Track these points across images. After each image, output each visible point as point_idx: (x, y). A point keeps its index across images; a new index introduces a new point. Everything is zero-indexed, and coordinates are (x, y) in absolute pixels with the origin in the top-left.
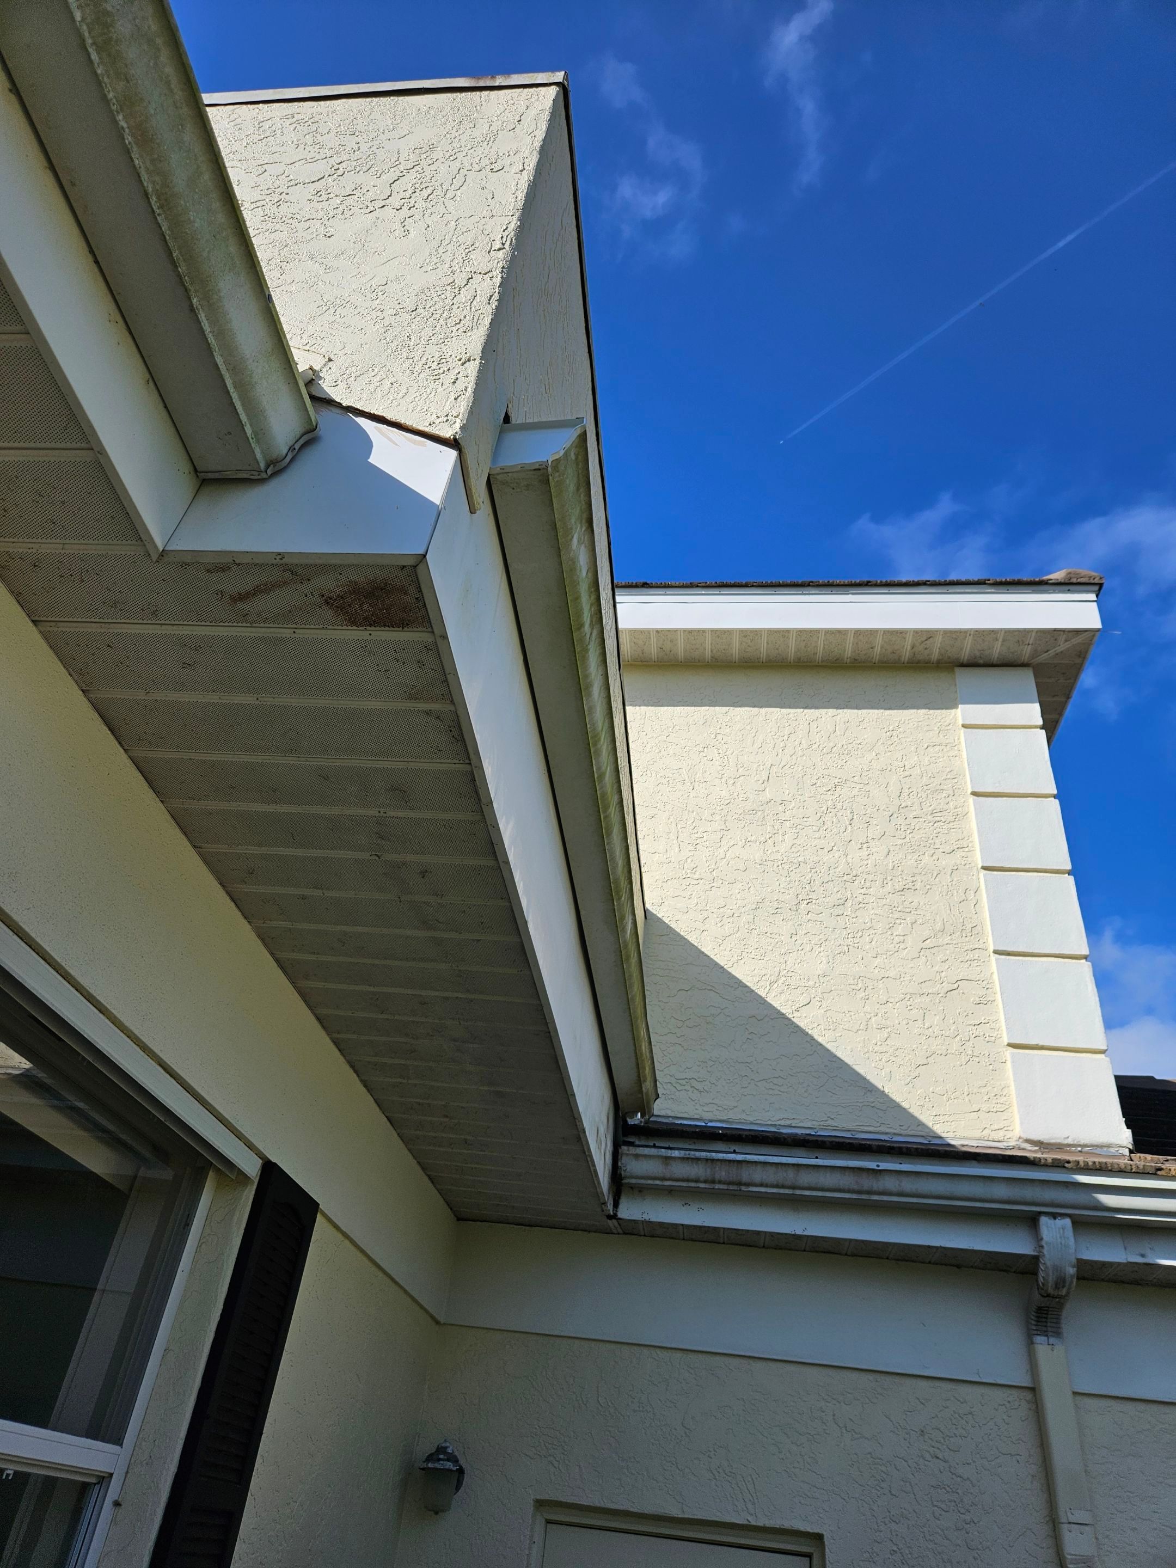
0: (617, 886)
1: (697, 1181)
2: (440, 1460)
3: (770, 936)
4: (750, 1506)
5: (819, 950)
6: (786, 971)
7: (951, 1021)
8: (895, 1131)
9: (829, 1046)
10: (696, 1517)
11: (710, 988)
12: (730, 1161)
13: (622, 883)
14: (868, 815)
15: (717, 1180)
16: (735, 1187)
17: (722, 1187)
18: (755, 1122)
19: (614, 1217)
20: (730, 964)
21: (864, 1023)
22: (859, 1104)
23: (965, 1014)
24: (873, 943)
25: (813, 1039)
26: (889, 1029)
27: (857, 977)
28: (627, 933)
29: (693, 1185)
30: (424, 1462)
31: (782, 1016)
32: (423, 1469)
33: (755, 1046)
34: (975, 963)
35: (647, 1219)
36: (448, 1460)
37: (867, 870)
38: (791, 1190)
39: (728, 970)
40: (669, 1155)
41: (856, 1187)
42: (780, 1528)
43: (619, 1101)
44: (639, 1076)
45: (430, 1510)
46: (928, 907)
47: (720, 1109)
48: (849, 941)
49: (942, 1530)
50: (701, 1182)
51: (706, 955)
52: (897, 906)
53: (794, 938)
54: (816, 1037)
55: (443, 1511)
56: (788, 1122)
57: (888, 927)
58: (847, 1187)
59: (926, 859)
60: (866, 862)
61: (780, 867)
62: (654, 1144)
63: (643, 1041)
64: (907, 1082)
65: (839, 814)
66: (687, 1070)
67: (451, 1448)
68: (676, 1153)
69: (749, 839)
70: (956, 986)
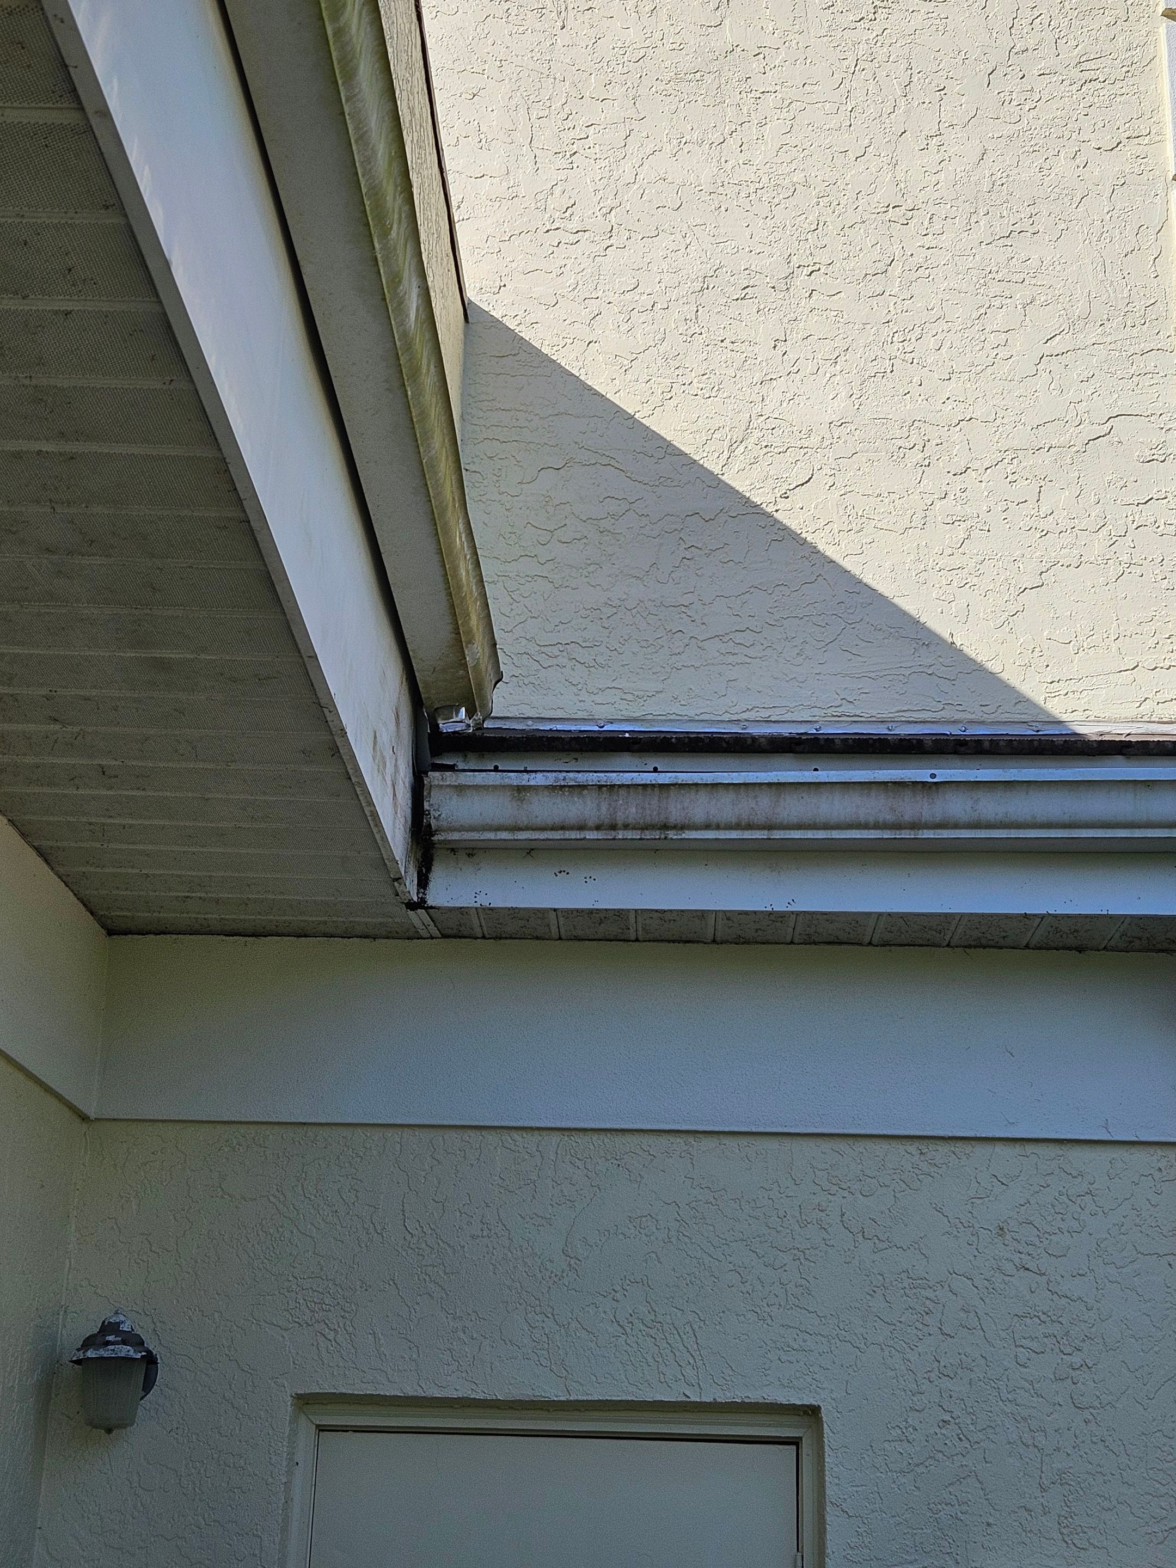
0: (379, 205)
1: (581, 828)
2: (108, 1343)
3: (731, 346)
4: (689, 1371)
5: (832, 369)
6: (762, 418)
7: (1093, 499)
8: (973, 717)
9: (847, 564)
10: (590, 1398)
11: (605, 461)
12: (645, 786)
13: (389, 198)
14: (944, 73)
15: (620, 823)
16: (657, 834)
17: (630, 835)
18: (697, 718)
19: (420, 904)
20: (646, 410)
21: (920, 514)
22: (903, 671)
23: (1122, 483)
24: (943, 350)
25: (815, 551)
26: (969, 523)
27: (909, 422)
28: (408, 316)
29: (574, 835)
30: (78, 1350)
31: (755, 510)
32: (78, 1362)
33: (699, 573)
34: (1147, 381)
35: (486, 904)
36: (124, 1342)
37: (937, 195)
38: (766, 832)
39: (643, 421)
40: (524, 783)
41: (889, 817)
42: (743, 1402)
43: (420, 685)
44: (457, 632)
45: (96, 1427)
46: (1058, 268)
47: (630, 697)
48: (892, 350)
49: (1031, 1383)
50: (591, 829)
51: (597, 393)
52: (994, 269)
53: (781, 347)
54: (821, 547)
55: (123, 1426)
56: (764, 714)
57: (975, 315)
58: (871, 820)
59: (1062, 165)
60: (934, 179)
61: (753, 197)
62: (496, 767)
63: (462, 558)
64: (999, 622)
65: (881, 74)
66: (561, 627)
67: (128, 1323)
68: (538, 779)
69: (688, 137)
70: (1106, 428)
